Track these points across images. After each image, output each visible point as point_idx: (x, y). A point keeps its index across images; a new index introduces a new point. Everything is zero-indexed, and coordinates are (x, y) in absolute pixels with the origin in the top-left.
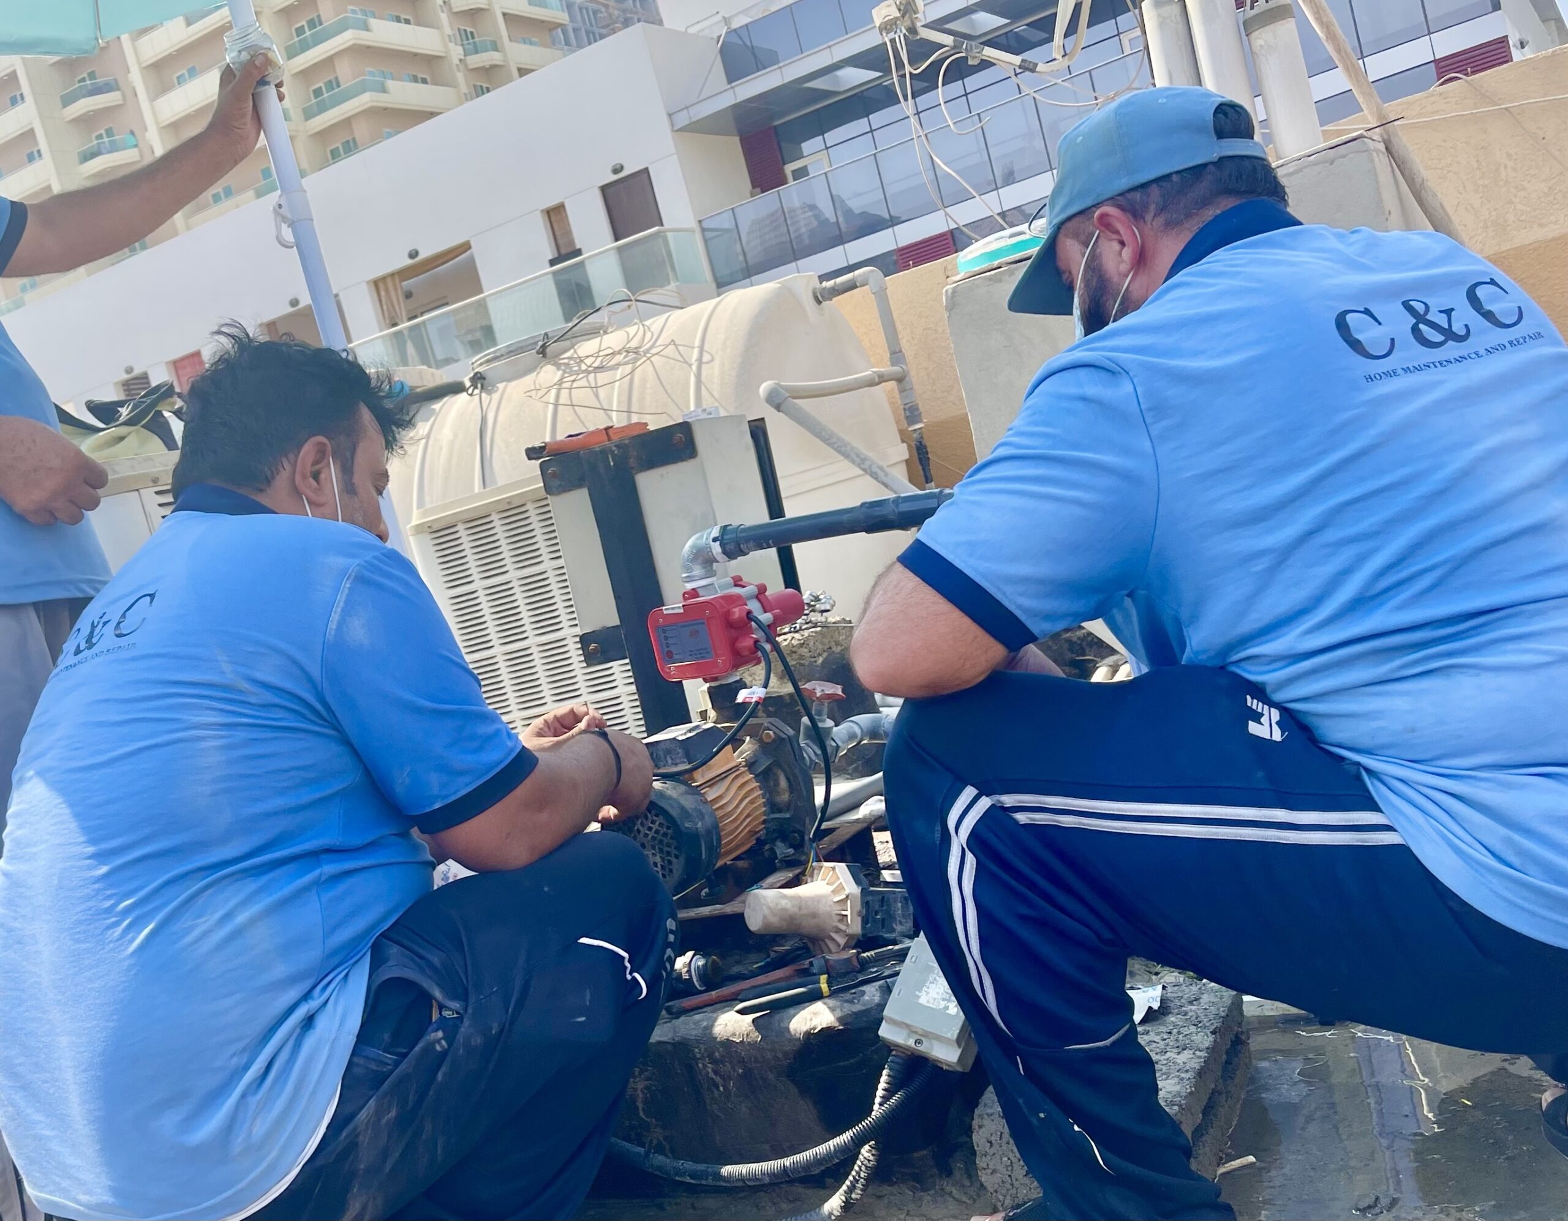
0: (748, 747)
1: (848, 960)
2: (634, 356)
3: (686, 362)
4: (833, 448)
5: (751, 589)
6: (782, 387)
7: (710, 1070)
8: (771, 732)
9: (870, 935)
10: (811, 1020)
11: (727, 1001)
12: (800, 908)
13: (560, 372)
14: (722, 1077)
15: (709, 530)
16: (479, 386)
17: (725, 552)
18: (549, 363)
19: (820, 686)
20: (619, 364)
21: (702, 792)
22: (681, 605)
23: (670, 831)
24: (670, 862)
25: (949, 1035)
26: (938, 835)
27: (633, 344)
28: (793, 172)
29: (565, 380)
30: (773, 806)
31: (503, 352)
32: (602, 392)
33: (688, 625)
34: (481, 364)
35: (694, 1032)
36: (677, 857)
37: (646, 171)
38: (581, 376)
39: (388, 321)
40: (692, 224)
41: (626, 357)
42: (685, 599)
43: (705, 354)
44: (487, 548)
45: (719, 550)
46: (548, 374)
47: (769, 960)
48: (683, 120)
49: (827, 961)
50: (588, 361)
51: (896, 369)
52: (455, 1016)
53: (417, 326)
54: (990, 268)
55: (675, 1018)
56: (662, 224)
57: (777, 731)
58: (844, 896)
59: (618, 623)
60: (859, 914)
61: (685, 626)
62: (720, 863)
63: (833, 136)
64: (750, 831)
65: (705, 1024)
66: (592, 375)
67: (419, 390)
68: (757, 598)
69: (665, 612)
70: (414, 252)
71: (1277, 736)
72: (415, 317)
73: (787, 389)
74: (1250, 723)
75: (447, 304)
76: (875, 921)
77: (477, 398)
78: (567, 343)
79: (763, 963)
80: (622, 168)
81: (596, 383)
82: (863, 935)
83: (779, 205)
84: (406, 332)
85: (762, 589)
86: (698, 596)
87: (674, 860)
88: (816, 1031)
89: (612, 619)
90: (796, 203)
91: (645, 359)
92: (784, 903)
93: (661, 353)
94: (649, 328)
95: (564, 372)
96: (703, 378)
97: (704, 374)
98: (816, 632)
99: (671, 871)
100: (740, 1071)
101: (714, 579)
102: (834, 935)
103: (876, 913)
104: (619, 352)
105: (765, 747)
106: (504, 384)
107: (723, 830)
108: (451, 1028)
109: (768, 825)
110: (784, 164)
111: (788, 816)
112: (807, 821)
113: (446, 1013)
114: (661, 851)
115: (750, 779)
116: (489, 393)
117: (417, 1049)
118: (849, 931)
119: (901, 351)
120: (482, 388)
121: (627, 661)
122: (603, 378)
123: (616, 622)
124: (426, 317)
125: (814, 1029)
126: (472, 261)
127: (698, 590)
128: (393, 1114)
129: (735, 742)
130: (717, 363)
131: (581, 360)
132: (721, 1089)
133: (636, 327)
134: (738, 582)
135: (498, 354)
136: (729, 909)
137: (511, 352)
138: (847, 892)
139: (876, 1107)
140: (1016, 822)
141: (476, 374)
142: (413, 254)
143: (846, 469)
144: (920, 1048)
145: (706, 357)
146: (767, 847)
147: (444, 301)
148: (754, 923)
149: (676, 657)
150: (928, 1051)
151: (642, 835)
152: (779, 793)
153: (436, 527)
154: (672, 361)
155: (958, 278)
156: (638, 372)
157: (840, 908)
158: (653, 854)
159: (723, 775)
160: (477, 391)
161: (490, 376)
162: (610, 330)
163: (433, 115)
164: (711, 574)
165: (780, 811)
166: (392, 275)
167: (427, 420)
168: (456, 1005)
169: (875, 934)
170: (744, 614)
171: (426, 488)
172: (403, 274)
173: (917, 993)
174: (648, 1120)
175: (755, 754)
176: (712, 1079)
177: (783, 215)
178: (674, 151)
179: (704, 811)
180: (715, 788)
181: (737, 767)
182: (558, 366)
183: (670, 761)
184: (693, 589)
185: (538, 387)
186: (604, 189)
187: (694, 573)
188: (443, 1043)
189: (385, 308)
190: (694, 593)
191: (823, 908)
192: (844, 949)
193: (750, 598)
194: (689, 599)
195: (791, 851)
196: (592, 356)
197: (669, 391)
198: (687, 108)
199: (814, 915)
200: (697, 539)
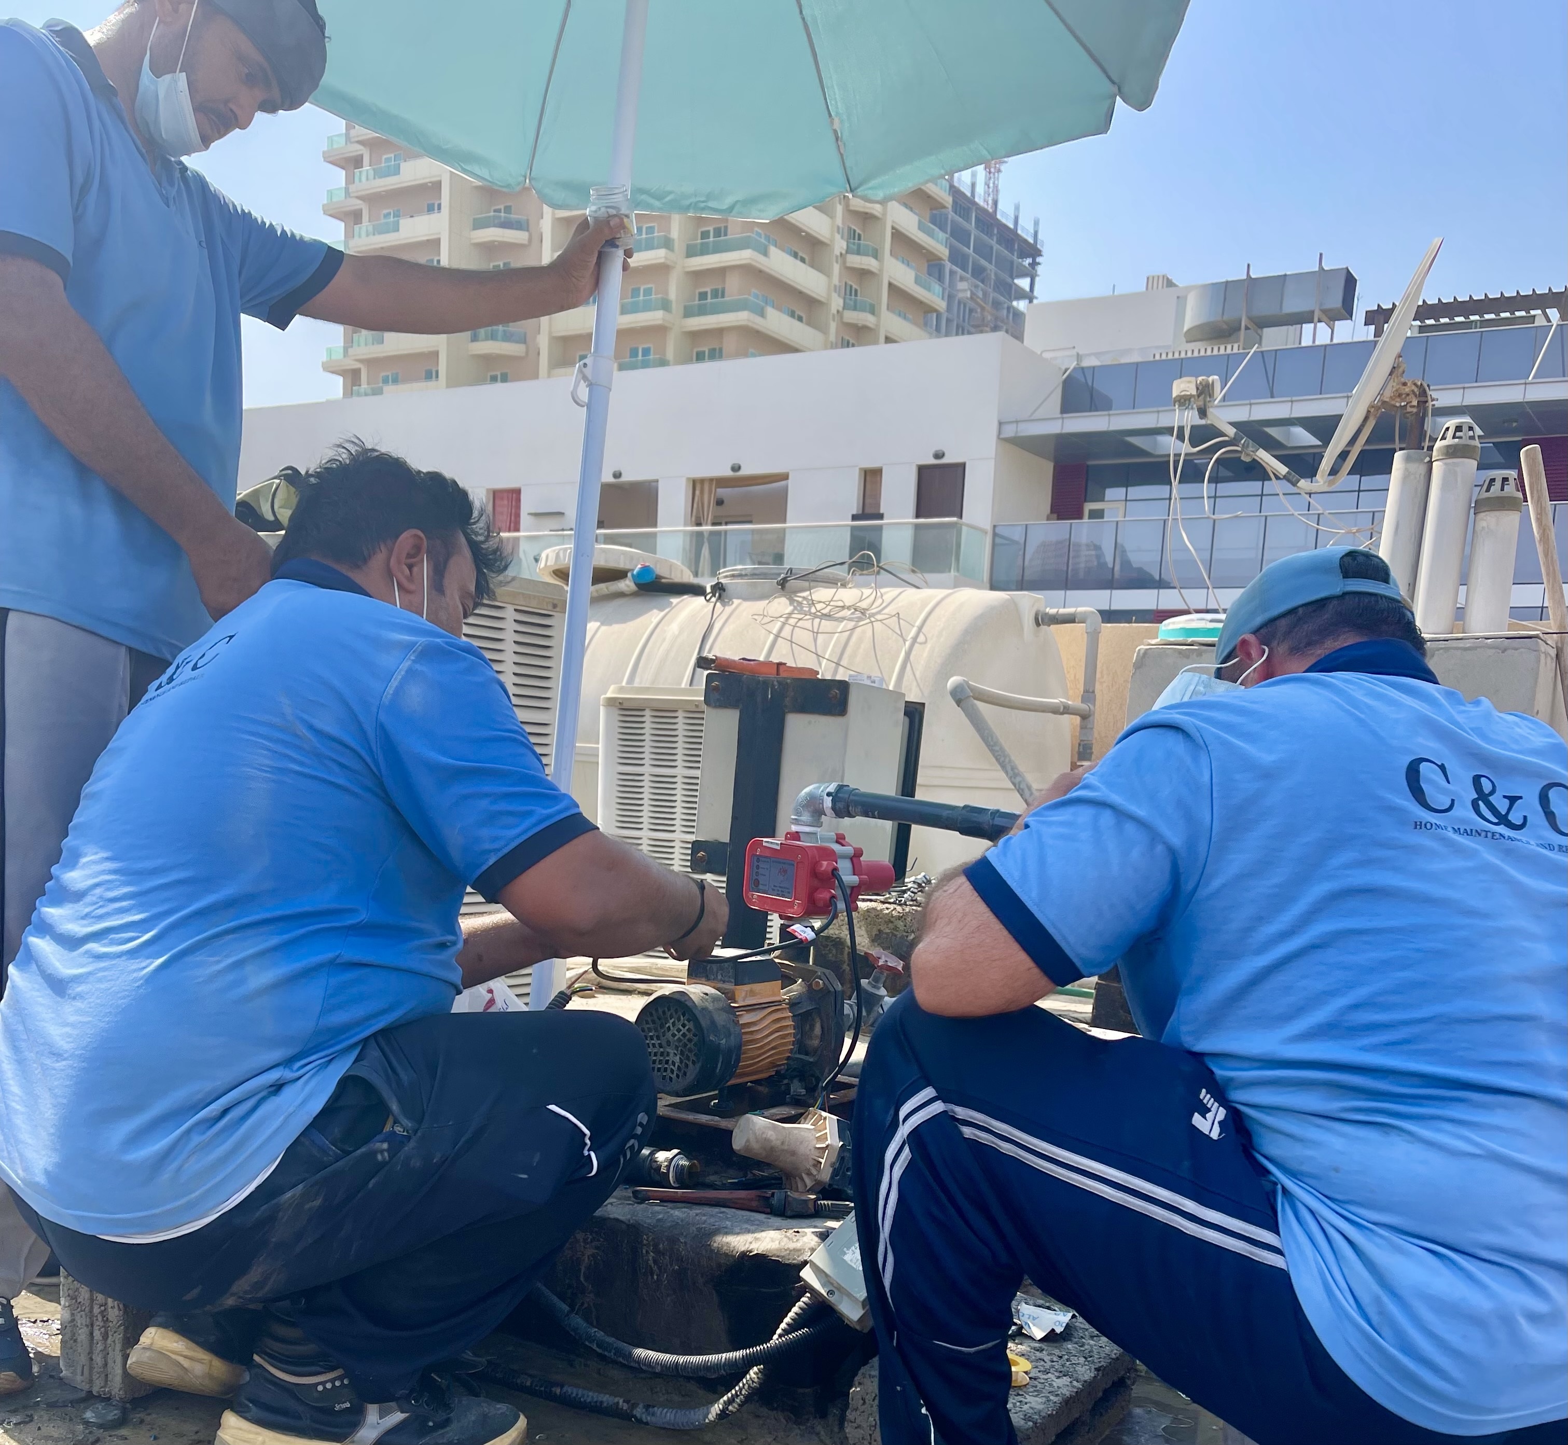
0: (797, 988)
1: (806, 1201)
2: (860, 615)
3: (902, 636)
4: (994, 755)
5: (849, 850)
6: (969, 686)
7: (650, 1258)
8: (821, 982)
9: (835, 1187)
10: (751, 1243)
11: (689, 1203)
12: (783, 1143)
13: (792, 608)
14: (660, 1268)
15: (827, 784)
16: (717, 595)
17: (833, 808)
18: (785, 596)
19: (886, 956)
20: (843, 619)
21: (737, 1013)
22: (779, 842)
23: (695, 1039)
24: (687, 1066)
25: (858, 1296)
26: (889, 1118)
27: (863, 605)
28: (1091, 511)
29: (794, 616)
30: (801, 1046)
31: (748, 572)
32: (821, 638)
33: (780, 863)
34: (726, 577)
35: (649, 1221)
36: (694, 1063)
37: (963, 466)
38: (808, 617)
39: (693, 519)
40: (989, 528)
41: (853, 613)
42: (786, 838)
43: (921, 635)
44: (665, 740)
45: (830, 805)
46: (781, 605)
47: (744, 1179)
48: (1009, 431)
49: (786, 1196)
50: (819, 606)
51: (1084, 706)
52: (405, 1134)
53: (718, 533)
54: (1183, 642)
55: (638, 1203)
56: (961, 517)
57: (827, 982)
58: (824, 1145)
59: (728, 841)
60: (832, 1165)
61: (776, 862)
62: (733, 1082)
63: (1136, 492)
64: (770, 1062)
65: (660, 1216)
66: (817, 620)
67: (663, 580)
68: (851, 859)
69: (764, 844)
70: (737, 467)
71: (1215, 1135)
72: (720, 524)
73: (973, 689)
74: (1196, 1114)
75: (750, 522)
76: (844, 1175)
77: (712, 605)
78: (806, 584)
79: (736, 1181)
80: (943, 455)
81: (818, 629)
82: (830, 1185)
83: (1068, 536)
84: (706, 535)
85: (858, 853)
86: (799, 840)
87: (690, 1064)
88: (751, 1254)
89: (724, 836)
90: (1084, 540)
91: (868, 621)
92: (771, 1135)
93: (884, 621)
94: (882, 596)
95: (795, 608)
96: (912, 658)
97: (914, 653)
98: (916, 911)
99: (685, 1074)
100: (677, 1267)
101: (819, 829)
102: (804, 1176)
103: (848, 1170)
104: (849, 608)
105: (811, 993)
106: (739, 601)
107: (744, 1053)
108: (396, 1142)
109: (791, 1062)
110: (1085, 501)
111: (811, 1060)
112: (827, 1071)
113: (398, 1129)
114: (682, 1053)
115: (788, 1017)
116: (724, 605)
117: (359, 1152)
118: (818, 1177)
119: (1093, 692)
120: (720, 596)
121: (725, 879)
122: (826, 625)
123: (726, 839)
124: (730, 527)
125: (751, 1252)
126: (785, 490)
127: (801, 834)
128: (317, 1203)
129: (788, 981)
130: (929, 645)
131: (813, 603)
132: (655, 1277)
133: (871, 591)
134: (840, 839)
135: (743, 573)
136: (724, 1123)
137: (756, 574)
138: (829, 1142)
139: (776, 1337)
140: (961, 1133)
141: (718, 583)
142: (736, 468)
143: (1001, 779)
144: (830, 1299)
145: (921, 638)
146: (786, 1081)
147: (748, 519)
148: (738, 1143)
149: (761, 887)
150: (836, 1303)
151: (671, 1033)
152: (811, 1038)
153: (626, 705)
154: (890, 632)
155: (1153, 642)
156: (859, 630)
157: (818, 1155)
158: (675, 1054)
159: (767, 1005)
160: (714, 599)
161: (730, 590)
162: (850, 586)
163: (796, 351)
164: (817, 823)
165: (807, 1054)
166: (711, 480)
167: (662, 610)
168: (408, 1124)
169: (840, 1187)
170: (830, 869)
171: (639, 670)
172: (721, 482)
173: (845, 1249)
174: (586, 1284)
175: (800, 996)
176: (650, 1266)
177: (1068, 547)
178: (993, 456)
179: (732, 1030)
180: (753, 1014)
181: (780, 1002)
182: (792, 601)
183: (719, 977)
184: (797, 832)
185: (765, 614)
186: (922, 470)
187: (803, 818)
188: (386, 1154)
189: (695, 505)
190: (796, 836)
191: (802, 1150)
192: (808, 1191)
193: (844, 857)
194: (789, 839)
195: (803, 1091)
196: (824, 602)
197: (878, 657)
198: (1017, 422)
199: (793, 1153)
200: (814, 788)
